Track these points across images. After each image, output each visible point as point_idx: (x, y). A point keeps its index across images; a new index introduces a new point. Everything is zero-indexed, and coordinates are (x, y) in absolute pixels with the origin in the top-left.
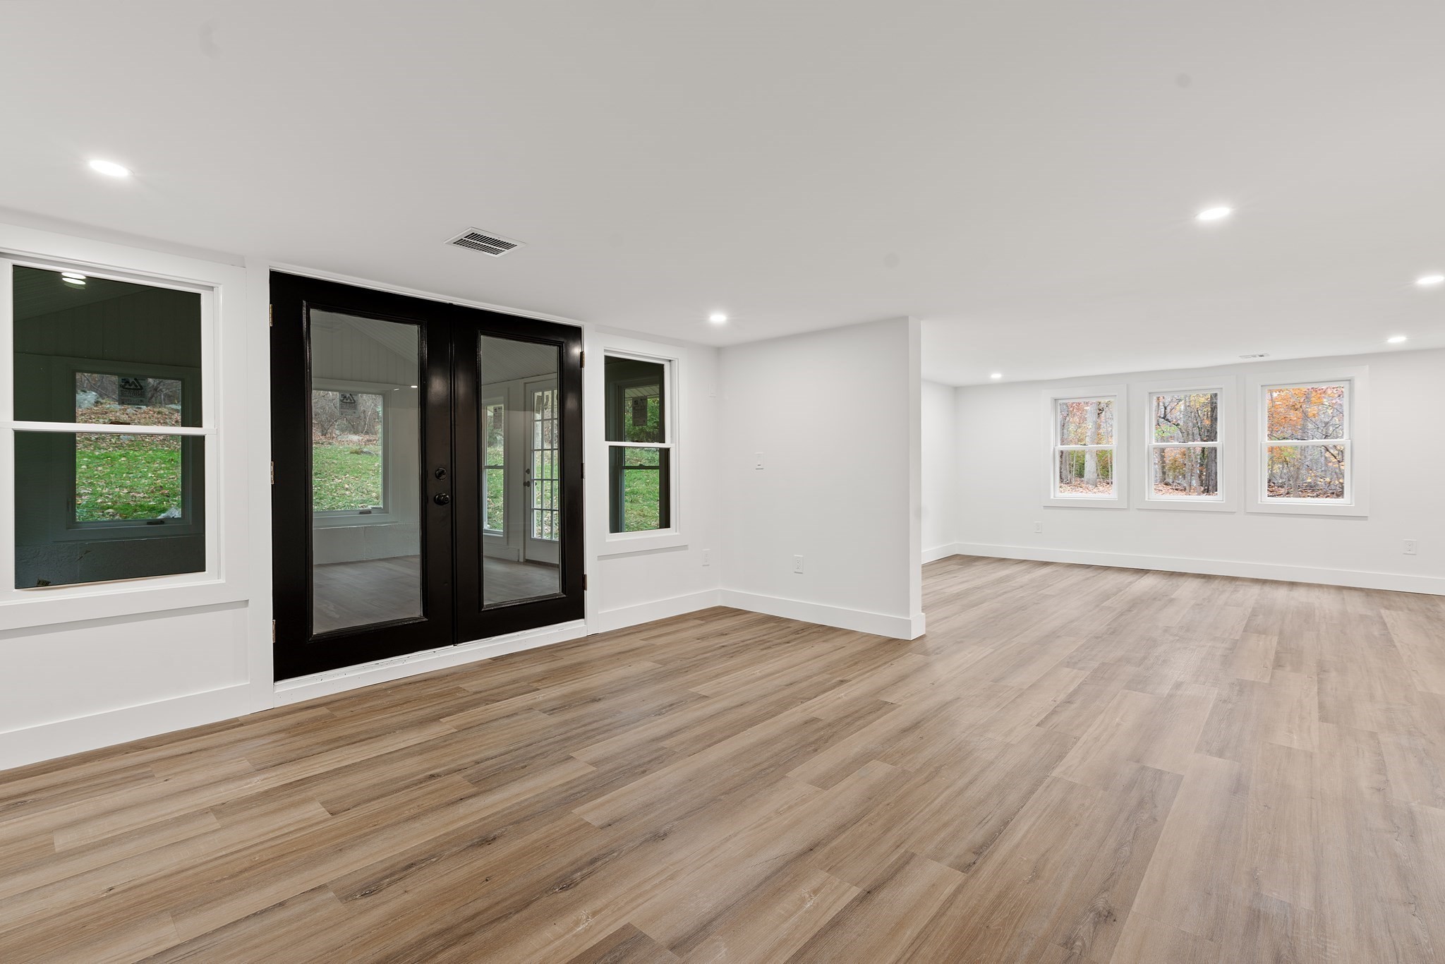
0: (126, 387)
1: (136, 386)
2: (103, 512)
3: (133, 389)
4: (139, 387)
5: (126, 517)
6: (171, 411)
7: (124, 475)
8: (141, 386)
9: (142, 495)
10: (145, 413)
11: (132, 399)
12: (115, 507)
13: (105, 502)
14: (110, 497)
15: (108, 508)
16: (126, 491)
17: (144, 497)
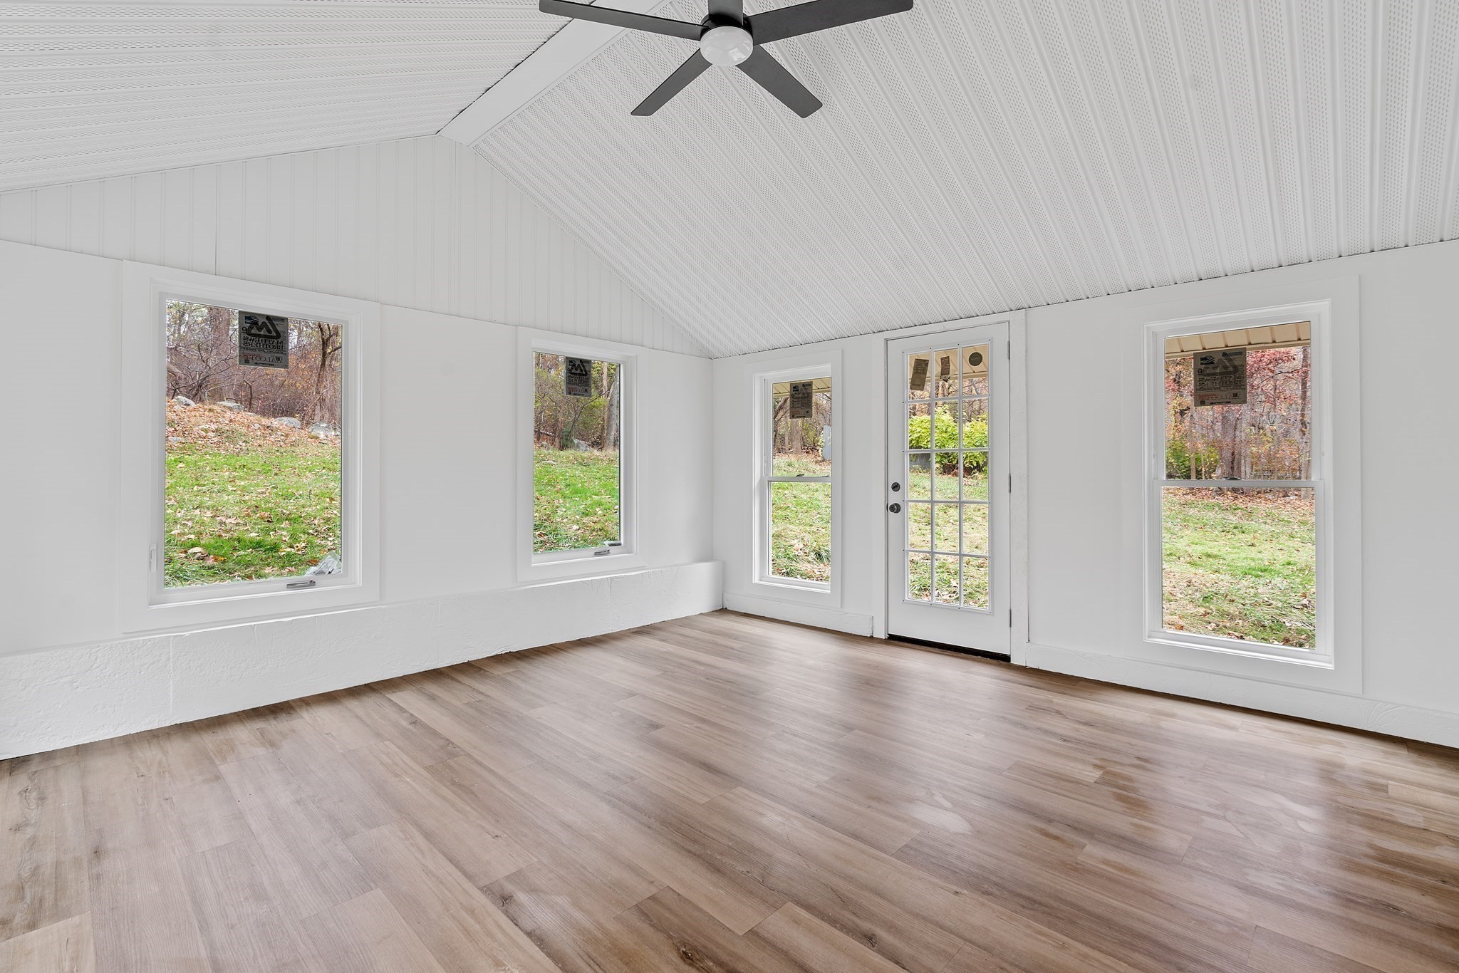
0: (252, 332)
1: (269, 331)
2: (186, 552)
3: (265, 336)
4: (274, 334)
5: (224, 562)
6: (224, 409)
7: (195, 488)
8: (277, 332)
9: (233, 520)
10: (194, 410)
11: (262, 354)
12: (203, 542)
13: (184, 534)
14: (190, 524)
15: (193, 546)
16: (209, 514)
17: (237, 524)
